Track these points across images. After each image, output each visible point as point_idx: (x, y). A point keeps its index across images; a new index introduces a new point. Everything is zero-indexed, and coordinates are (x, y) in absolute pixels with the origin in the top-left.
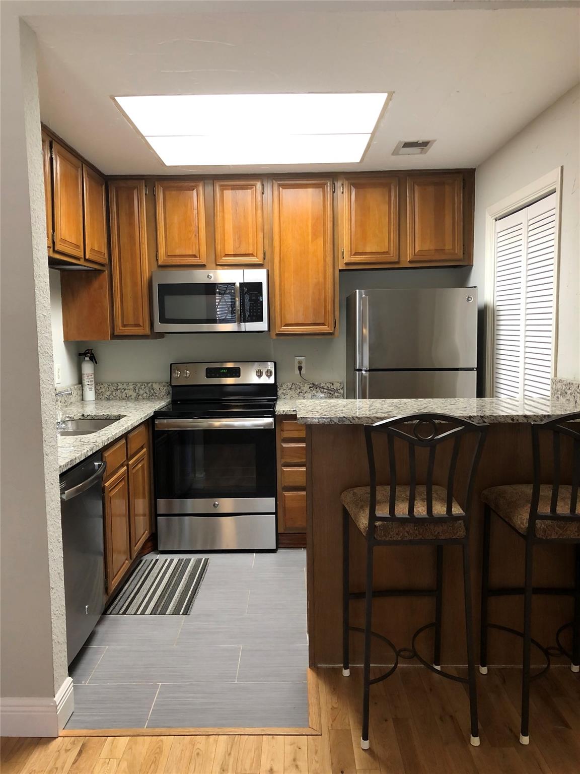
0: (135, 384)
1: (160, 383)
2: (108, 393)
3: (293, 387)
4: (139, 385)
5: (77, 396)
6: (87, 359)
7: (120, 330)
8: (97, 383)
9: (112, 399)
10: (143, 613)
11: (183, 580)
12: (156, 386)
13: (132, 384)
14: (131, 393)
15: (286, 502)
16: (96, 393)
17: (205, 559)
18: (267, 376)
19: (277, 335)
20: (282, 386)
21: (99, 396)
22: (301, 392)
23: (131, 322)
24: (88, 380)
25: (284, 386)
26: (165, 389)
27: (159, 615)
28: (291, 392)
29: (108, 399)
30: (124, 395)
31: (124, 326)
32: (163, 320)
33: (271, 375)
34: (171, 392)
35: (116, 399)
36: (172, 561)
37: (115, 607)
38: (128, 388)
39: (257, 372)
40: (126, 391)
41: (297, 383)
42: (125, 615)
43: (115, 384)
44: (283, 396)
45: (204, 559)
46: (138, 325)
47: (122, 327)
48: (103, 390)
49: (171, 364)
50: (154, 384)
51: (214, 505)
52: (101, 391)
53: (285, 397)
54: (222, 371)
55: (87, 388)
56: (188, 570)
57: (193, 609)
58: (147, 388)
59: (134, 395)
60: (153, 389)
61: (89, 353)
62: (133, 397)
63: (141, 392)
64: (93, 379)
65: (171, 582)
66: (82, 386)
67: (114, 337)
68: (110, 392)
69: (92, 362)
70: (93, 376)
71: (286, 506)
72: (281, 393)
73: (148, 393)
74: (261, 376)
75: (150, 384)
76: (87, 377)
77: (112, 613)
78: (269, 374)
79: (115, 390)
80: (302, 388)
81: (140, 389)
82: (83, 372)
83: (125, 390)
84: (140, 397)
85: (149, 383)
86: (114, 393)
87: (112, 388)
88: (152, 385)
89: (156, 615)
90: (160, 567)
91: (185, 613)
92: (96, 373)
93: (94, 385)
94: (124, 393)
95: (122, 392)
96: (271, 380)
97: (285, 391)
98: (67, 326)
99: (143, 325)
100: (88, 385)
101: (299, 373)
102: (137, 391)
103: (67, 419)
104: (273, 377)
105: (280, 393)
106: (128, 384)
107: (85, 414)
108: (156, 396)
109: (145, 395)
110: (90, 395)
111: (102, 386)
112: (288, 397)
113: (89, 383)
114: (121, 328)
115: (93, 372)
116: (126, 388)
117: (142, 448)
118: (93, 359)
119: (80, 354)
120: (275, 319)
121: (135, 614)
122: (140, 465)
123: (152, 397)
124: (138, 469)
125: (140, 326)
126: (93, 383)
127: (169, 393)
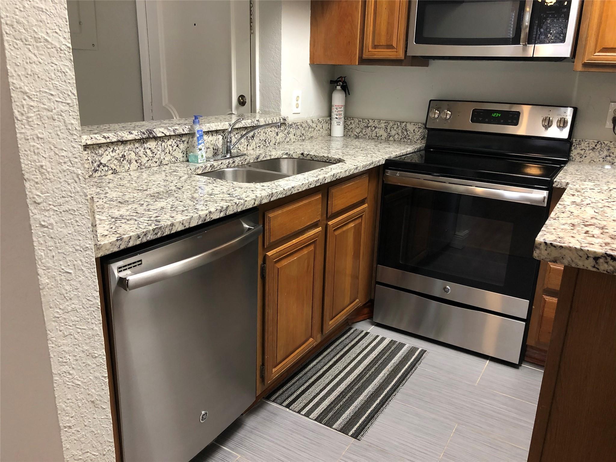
0: (387, 122)
1: (415, 124)
2: (358, 130)
3: (599, 146)
4: (391, 124)
5: (321, 130)
6: (339, 88)
7: (370, 52)
8: (347, 118)
9: (362, 138)
10: (307, 415)
11: (381, 375)
12: (410, 127)
13: (384, 122)
14: (381, 132)
15: (545, 309)
16: (345, 128)
17: (422, 350)
18: (559, 127)
19: (585, 65)
20: (579, 144)
21: (347, 132)
22: (610, 156)
23: (383, 42)
24: (338, 112)
25: (584, 145)
26: (420, 131)
27: (325, 424)
28: (592, 154)
29: (357, 137)
30: (374, 135)
31: (375, 47)
32: (420, 39)
33: (564, 126)
34: (426, 136)
35: (365, 138)
36: (383, 339)
37: (284, 392)
38: (380, 126)
39: (544, 120)
40: (377, 130)
41: (606, 142)
42: (288, 410)
43: (366, 120)
44: (578, 158)
45: (420, 350)
46: (389, 46)
47: (372, 48)
48: (353, 126)
49: (431, 101)
50: (408, 125)
51: (445, 288)
52: (351, 126)
53: (581, 160)
54: (494, 115)
55: (334, 122)
56: (393, 361)
57: (369, 431)
58: (400, 128)
59: (385, 135)
60: (406, 130)
61: (340, 81)
62: (383, 138)
63: (393, 132)
64: (342, 112)
65: (366, 373)
66: (331, 119)
67: (363, 61)
68: (360, 129)
69: (344, 92)
70: (342, 109)
71: (545, 315)
72: (576, 153)
73: (400, 134)
74: (550, 126)
75: (404, 124)
76: (335, 110)
77: (276, 401)
78: (562, 124)
79: (365, 127)
80: (612, 150)
81: (392, 129)
82: (332, 104)
83: (375, 128)
84: (391, 138)
85: (403, 122)
86: (364, 130)
87: (363, 125)
88: (406, 125)
89: (321, 423)
90: (364, 346)
91: (356, 436)
92: (347, 106)
93: (343, 119)
94: (374, 132)
95: (372, 131)
96: (564, 134)
97: (582, 152)
98: (314, 46)
99: (397, 46)
100: (337, 118)
101: (612, 127)
102: (389, 130)
103: (285, 156)
104: (567, 130)
105: (574, 153)
106: (379, 121)
107: (306, 153)
108: (409, 139)
109: (396, 136)
110: (338, 130)
111: (352, 121)
112: (587, 160)
113: (337, 117)
114: (370, 50)
115: (343, 104)
116: (377, 125)
117: (362, 202)
118: (345, 89)
119: (332, 82)
120: (586, 40)
121: (299, 412)
122: (352, 225)
123: (404, 139)
124: (348, 230)
125: (393, 48)
126: (342, 116)
127: (424, 137)
